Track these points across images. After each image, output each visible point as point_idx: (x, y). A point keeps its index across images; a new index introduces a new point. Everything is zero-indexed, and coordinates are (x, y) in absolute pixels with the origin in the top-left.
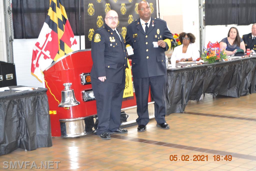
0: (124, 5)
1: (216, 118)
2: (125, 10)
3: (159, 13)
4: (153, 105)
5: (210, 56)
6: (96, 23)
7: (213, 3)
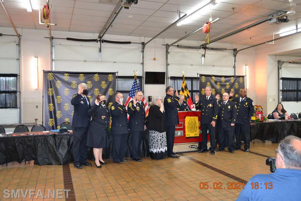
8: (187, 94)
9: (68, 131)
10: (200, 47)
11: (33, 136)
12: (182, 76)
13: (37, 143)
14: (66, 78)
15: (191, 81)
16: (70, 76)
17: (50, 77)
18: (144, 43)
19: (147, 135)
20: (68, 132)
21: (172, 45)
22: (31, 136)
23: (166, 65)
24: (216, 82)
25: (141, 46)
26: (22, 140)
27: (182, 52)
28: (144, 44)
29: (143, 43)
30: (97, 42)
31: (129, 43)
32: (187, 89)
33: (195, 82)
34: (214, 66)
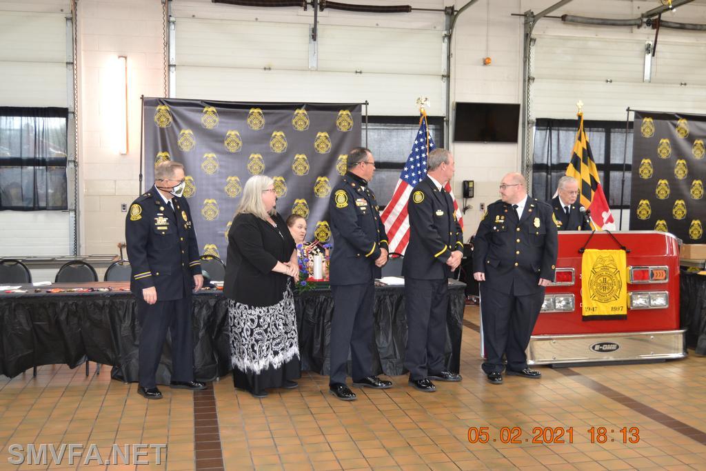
4: (681, 336)
6: (655, 192)
8: (590, 175)
9: (212, 282)
10: (639, 22)
11: (107, 294)
12: (577, 118)
13: (119, 314)
14: (209, 119)
15: (603, 134)
16: (219, 113)
17: (163, 116)
18: (452, 8)
19: (455, 305)
20: (212, 286)
21: (544, 14)
22: (103, 296)
23: (524, 81)
24: (691, 139)
25: (443, 18)
26: (77, 305)
27: (579, 39)
28: (452, 13)
29: (450, 11)
30: (305, 9)
31: (406, 9)
32: (592, 159)
33: (617, 138)
34: (685, 84)
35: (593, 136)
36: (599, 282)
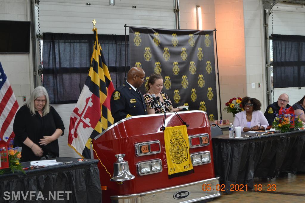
0: (177, 64)
1: (292, 196)
2: (178, 70)
3: (218, 74)
4: (218, 181)
5: (283, 124)
7: (283, 60)
8: (105, 76)
34: (135, 7)
35: (82, 46)
36: (175, 149)
